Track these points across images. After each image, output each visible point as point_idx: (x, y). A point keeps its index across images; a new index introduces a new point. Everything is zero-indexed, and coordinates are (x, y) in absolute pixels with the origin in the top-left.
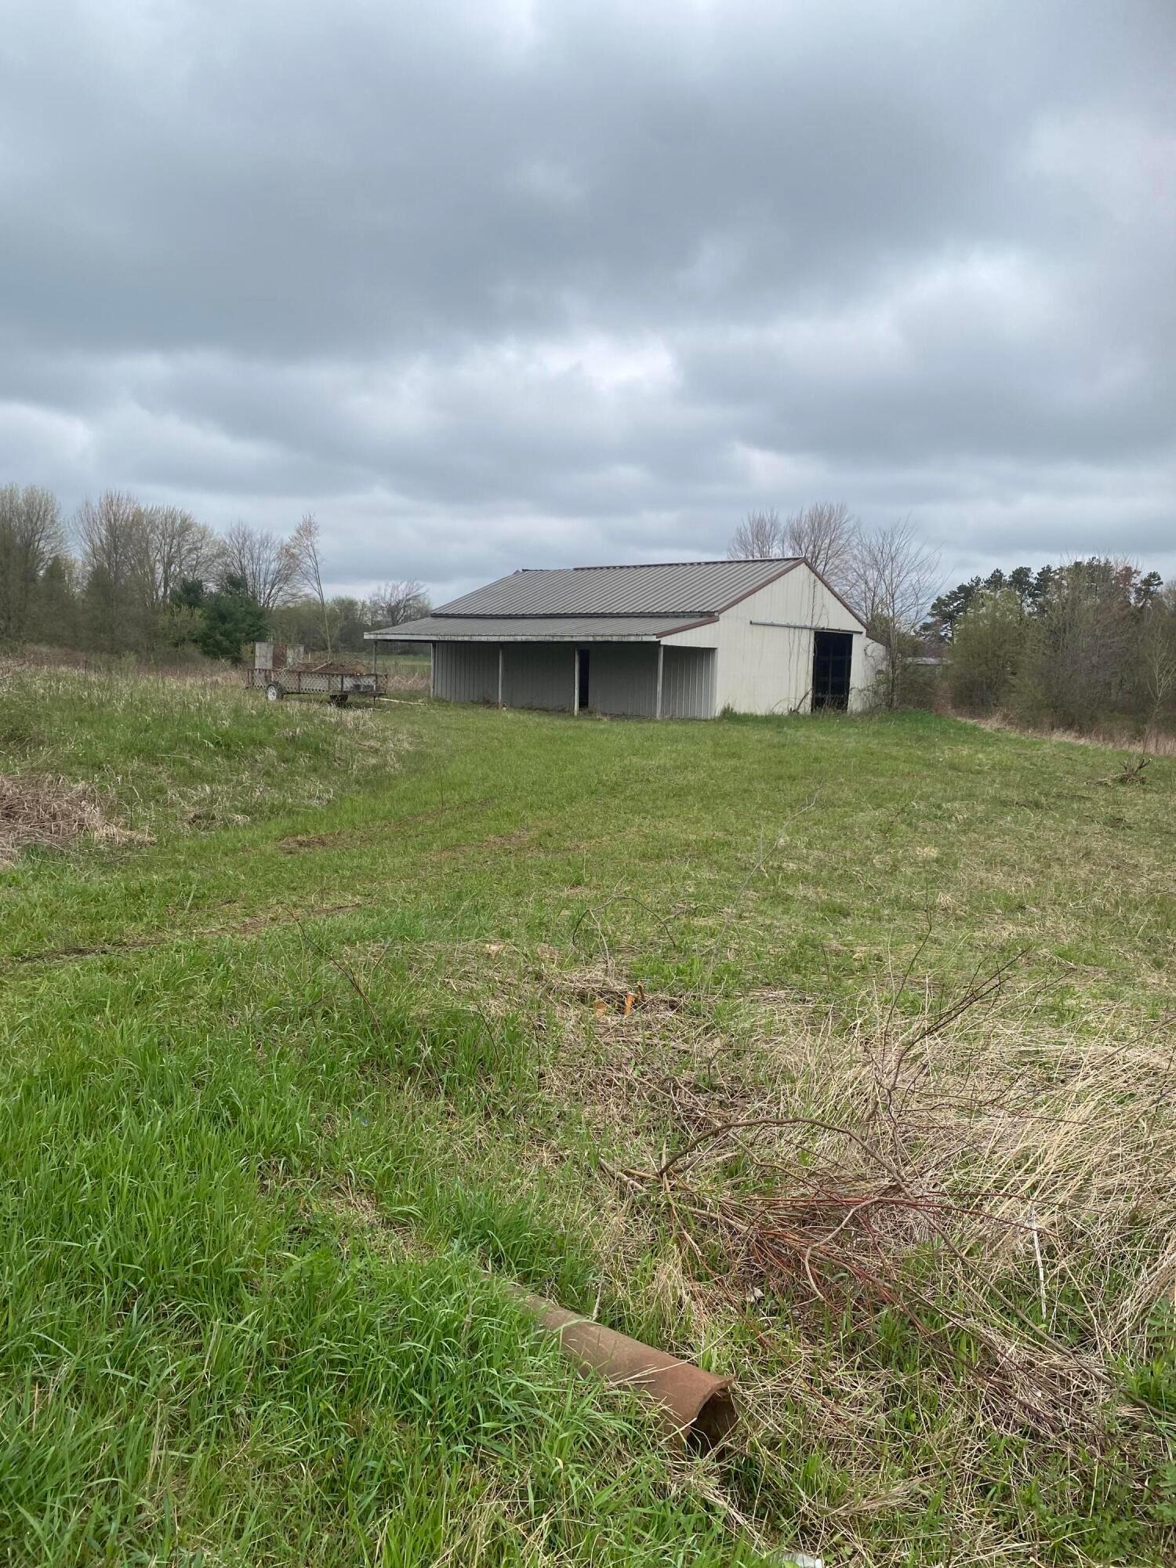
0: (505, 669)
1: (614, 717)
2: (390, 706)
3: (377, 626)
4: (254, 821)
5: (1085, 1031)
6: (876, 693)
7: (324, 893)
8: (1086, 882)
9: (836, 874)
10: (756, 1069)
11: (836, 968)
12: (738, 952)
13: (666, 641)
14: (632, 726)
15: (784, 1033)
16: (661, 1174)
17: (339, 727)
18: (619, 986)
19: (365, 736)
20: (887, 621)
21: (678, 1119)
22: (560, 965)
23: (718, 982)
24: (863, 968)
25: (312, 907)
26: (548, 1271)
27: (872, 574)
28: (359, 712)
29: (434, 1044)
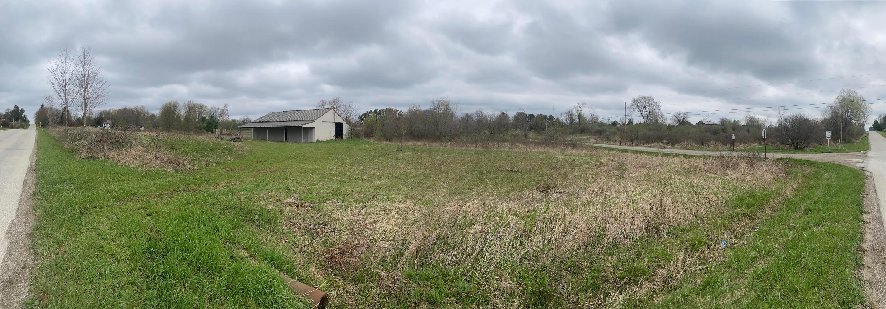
0: (268, 133)
1: (293, 142)
2: (244, 141)
3: (240, 125)
4: (217, 165)
5: (393, 202)
6: (348, 135)
7: (232, 181)
8: (392, 171)
9: (343, 174)
10: (328, 219)
11: (344, 194)
12: (323, 193)
13: (303, 126)
14: (297, 144)
15: (334, 210)
16: (309, 245)
17: (234, 146)
18: (297, 202)
19: (239, 148)
20: (349, 120)
21: (312, 232)
22: (284, 198)
23: (319, 200)
24: (350, 194)
25: (230, 184)
26: (286, 269)
27: (346, 111)
28: (238, 143)
29: (258, 215)
